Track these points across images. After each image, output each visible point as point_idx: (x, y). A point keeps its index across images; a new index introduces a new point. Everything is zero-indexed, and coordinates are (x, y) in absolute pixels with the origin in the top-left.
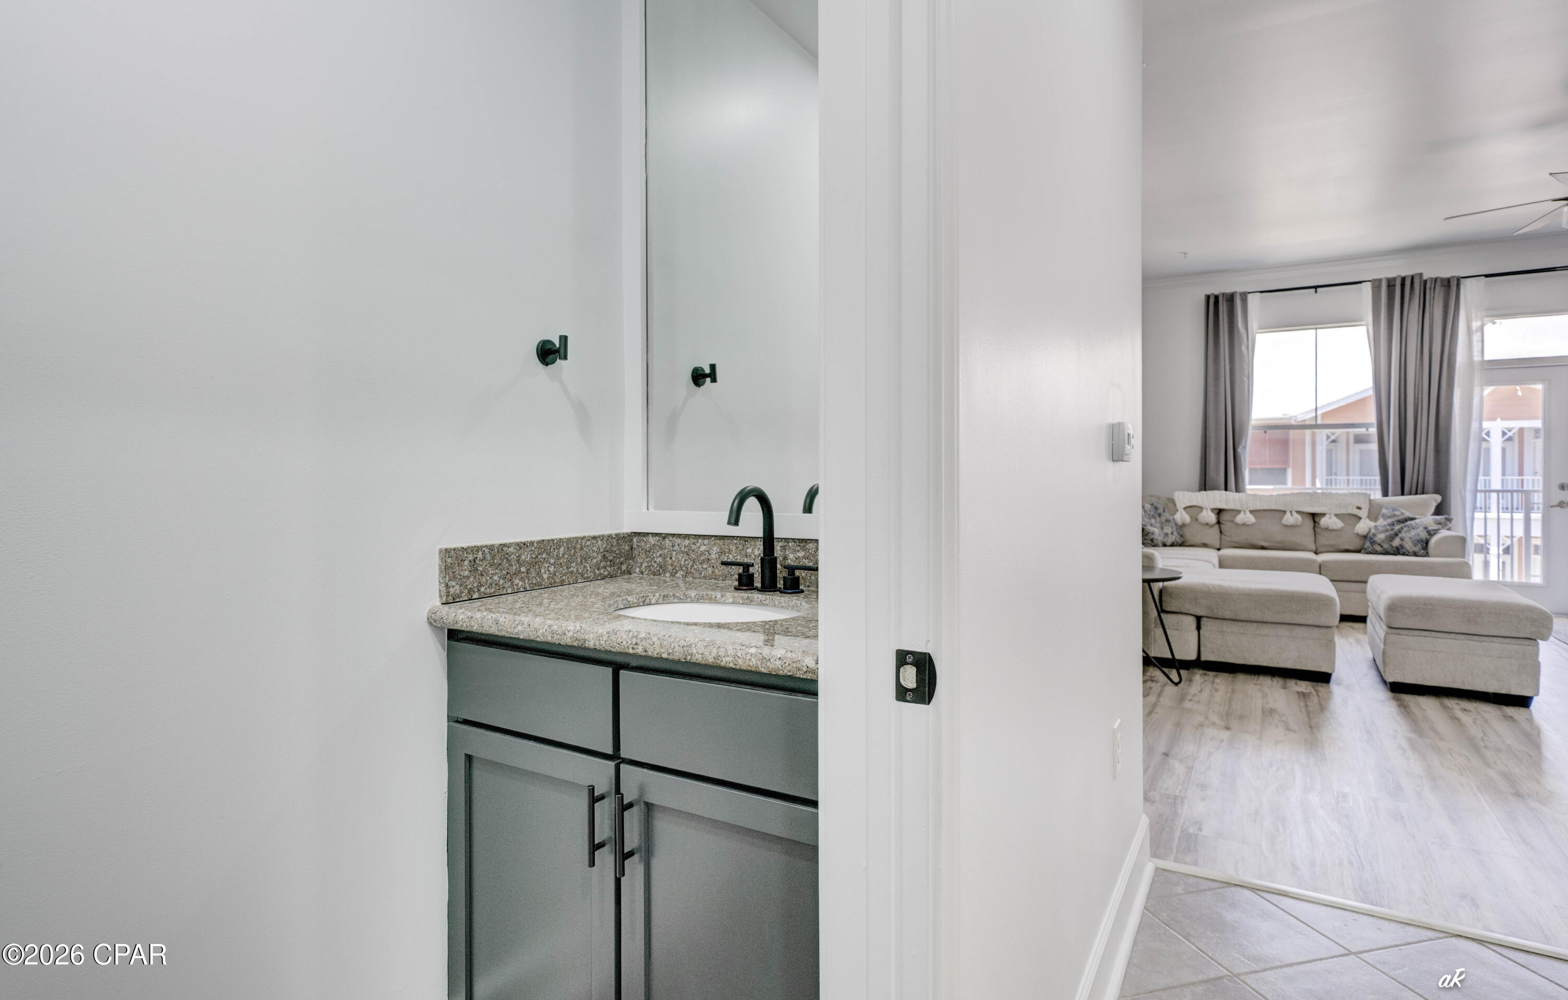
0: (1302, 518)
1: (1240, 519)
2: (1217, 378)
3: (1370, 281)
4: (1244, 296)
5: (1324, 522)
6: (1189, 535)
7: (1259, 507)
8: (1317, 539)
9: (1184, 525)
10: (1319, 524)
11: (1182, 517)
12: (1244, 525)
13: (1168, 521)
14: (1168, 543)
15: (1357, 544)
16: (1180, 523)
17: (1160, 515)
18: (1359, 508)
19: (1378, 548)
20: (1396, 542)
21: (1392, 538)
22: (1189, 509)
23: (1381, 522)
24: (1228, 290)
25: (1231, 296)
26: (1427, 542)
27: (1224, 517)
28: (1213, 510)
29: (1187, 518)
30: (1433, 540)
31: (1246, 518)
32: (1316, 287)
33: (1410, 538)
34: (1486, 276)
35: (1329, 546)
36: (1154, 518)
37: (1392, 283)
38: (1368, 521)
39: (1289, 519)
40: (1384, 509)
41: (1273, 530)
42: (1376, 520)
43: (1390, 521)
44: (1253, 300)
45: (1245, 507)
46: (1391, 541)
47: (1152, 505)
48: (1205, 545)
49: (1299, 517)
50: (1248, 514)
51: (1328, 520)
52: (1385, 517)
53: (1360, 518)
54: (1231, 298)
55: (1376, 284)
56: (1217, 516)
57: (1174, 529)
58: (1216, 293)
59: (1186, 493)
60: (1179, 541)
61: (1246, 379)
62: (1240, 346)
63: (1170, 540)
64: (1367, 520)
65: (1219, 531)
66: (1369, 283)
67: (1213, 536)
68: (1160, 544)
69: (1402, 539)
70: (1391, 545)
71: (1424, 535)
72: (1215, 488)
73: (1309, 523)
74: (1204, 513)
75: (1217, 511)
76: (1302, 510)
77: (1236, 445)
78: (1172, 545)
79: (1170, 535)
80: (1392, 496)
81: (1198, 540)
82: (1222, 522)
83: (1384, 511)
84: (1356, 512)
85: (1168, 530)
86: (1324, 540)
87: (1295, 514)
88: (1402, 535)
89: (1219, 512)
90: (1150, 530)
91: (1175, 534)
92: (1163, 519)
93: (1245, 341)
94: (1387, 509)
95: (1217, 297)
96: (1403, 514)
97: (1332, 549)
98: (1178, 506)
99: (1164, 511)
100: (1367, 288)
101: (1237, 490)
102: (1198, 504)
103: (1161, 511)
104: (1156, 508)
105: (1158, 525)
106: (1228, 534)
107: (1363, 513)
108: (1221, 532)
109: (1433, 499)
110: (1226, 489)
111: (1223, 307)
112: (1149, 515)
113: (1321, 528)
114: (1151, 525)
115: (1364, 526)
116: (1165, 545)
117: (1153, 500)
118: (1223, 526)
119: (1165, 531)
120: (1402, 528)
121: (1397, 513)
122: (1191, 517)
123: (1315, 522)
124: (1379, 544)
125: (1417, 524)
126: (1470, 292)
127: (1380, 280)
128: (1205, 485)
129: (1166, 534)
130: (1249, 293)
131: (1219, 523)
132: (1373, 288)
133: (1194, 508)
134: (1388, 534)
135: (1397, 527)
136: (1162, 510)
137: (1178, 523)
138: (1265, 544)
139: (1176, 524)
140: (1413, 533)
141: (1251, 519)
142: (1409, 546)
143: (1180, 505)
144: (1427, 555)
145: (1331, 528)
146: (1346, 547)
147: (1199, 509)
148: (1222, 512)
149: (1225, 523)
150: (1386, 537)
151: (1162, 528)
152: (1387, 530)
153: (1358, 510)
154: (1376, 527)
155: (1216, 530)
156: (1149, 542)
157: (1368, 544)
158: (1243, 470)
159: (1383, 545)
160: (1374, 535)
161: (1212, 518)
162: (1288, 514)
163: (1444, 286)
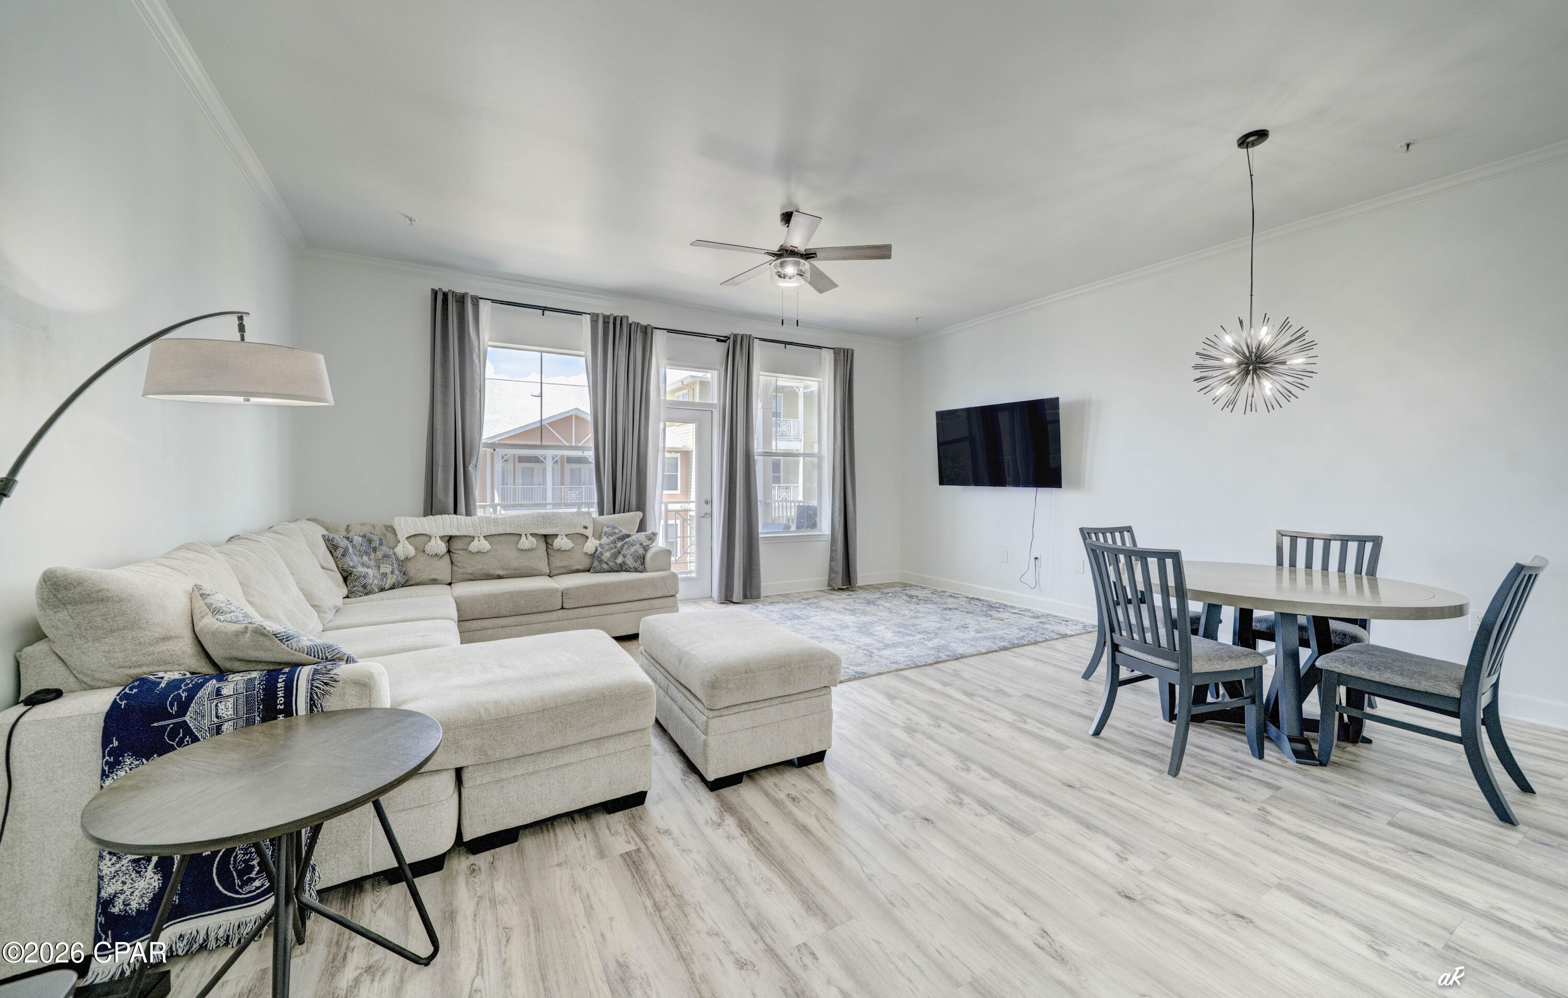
0: (537, 541)
1: (474, 546)
2: (445, 386)
3: (590, 314)
4: (476, 300)
5: (559, 543)
6: (412, 569)
7: (493, 531)
8: (550, 562)
9: (407, 559)
10: (552, 545)
11: (404, 549)
12: (479, 552)
13: (386, 556)
14: (387, 586)
15: (586, 563)
16: (402, 557)
17: (375, 550)
18: (586, 528)
19: (605, 566)
20: (620, 560)
21: (615, 556)
22: (412, 539)
23: (605, 540)
24: (460, 290)
25: (461, 296)
26: (644, 558)
27: (456, 545)
28: (442, 538)
29: (411, 551)
30: (649, 556)
31: (480, 544)
32: (544, 309)
33: (631, 555)
34: (669, 331)
35: (562, 567)
36: (367, 554)
37: (607, 320)
38: (593, 540)
39: (525, 543)
40: (605, 527)
41: (509, 556)
42: (600, 538)
43: (612, 538)
44: (485, 308)
45: (479, 533)
46: (615, 559)
47: (364, 536)
48: (434, 582)
49: (533, 540)
50: (483, 541)
51: (560, 540)
52: (608, 535)
53: (587, 538)
54: (461, 299)
55: (595, 318)
56: (447, 544)
57: (395, 566)
58: (445, 289)
59: (410, 519)
60: (402, 581)
61: (477, 391)
62: (472, 355)
63: (390, 581)
64: (593, 538)
65: (449, 562)
66: (588, 316)
67: (443, 569)
68: (376, 590)
69: (624, 557)
70: (616, 563)
71: (641, 551)
72: (443, 512)
73: (543, 546)
74: (433, 541)
75: (447, 539)
76: (536, 532)
77: (467, 462)
78: (392, 588)
79: (390, 576)
80: (607, 514)
81: (425, 576)
82: (454, 551)
83: (605, 529)
84: (583, 531)
85: (386, 569)
86: (558, 562)
87: (530, 537)
88: (624, 551)
89: (450, 539)
90: (361, 572)
91: (397, 572)
92: (379, 554)
93: (476, 349)
94: (608, 527)
95: (445, 295)
96: (621, 531)
97: (564, 571)
98: (399, 536)
99: (381, 544)
100: (587, 320)
101: (468, 513)
102: (425, 533)
103: (376, 544)
104: (370, 541)
105: (372, 563)
106: (459, 564)
107: (589, 532)
108: (452, 562)
109: (637, 516)
110: (455, 512)
111: (452, 307)
112: (359, 551)
113: (554, 550)
114: (363, 565)
115: (591, 545)
116: (382, 590)
117: (366, 530)
118: (454, 556)
119: (383, 570)
120: (623, 545)
121: (617, 531)
122: (416, 549)
123: (547, 543)
124: (606, 563)
125: (634, 541)
126: (660, 341)
127: (598, 315)
128: (431, 508)
129: (385, 575)
130: (480, 298)
131: (449, 552)
132: (592, 321)
133: (420, 537)
134: (612, 551)
135: (619, 544)
136: (378, 542)
137: (399, 557)
138: (501, 573)
139: (397, 559)
140: (633, 549)
141: (485, 545)
142: (630, 562)
143: (402, 535)
144: (644, 570)
145: (563, 549)
146: (576, 567)
147: (426, 539)
148: (453, 539)
149: (456, 552)
150: (612, 555)
151: (379, 567)
152: (611, 549)
153: (585, 530)
154: (601, 545)
155: (447, 559)
156: (360, 589)
157: (596, 563)
158: (474, 490)
159: (609, 563)
160: (601, 554)
161: (442, 547)
162: (524, 538)
163: (643, 332)
